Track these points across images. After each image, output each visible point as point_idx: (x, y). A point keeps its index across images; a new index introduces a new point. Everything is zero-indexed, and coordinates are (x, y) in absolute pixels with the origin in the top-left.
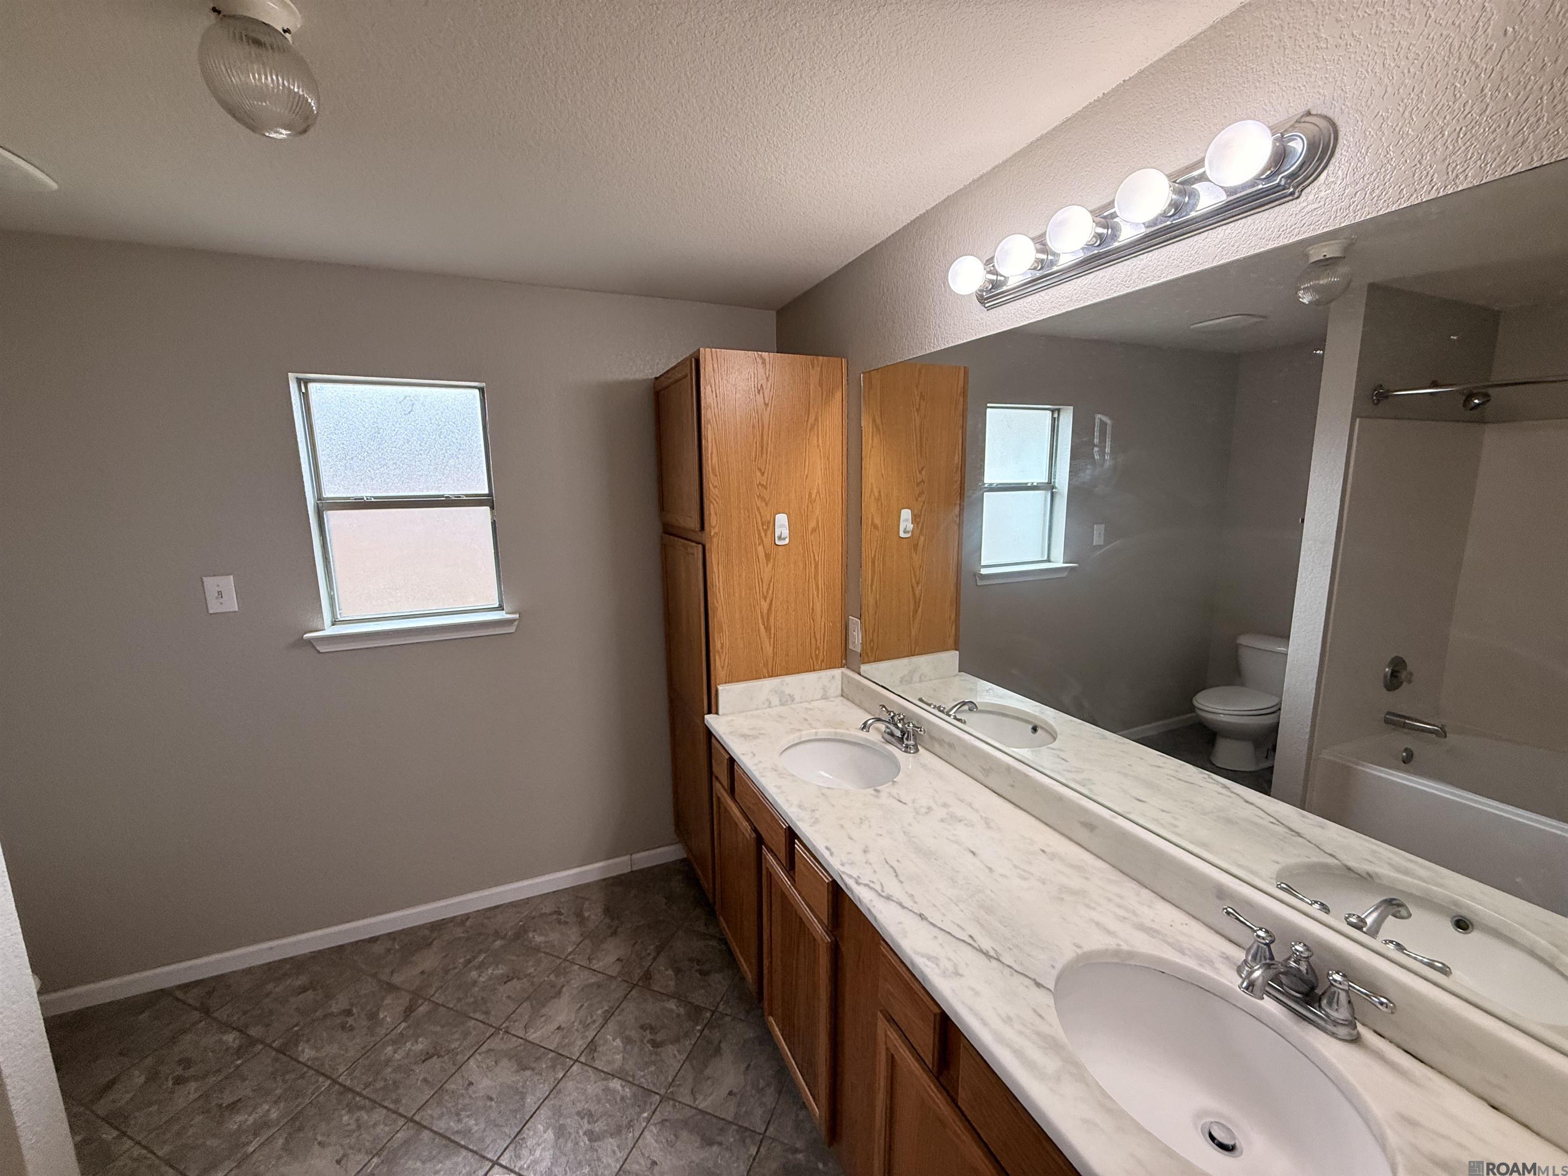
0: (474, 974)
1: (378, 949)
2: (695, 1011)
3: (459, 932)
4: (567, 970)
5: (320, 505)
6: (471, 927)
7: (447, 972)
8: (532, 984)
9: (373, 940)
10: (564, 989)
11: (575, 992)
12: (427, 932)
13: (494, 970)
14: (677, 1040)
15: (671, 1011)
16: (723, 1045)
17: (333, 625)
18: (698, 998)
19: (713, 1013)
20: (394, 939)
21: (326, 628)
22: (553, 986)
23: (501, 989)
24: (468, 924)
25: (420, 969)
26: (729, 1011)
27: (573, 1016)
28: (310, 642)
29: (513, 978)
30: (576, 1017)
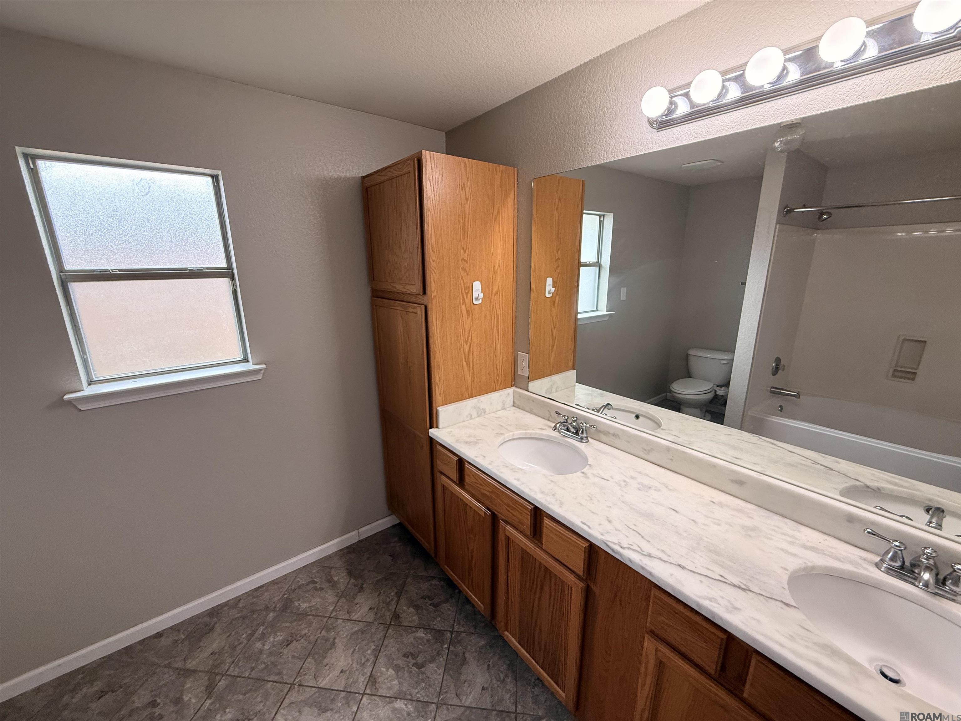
0: (259, 645)
1: (165, 642)
2: (439, 634)
3: (235, 613)
4: (334, 625)
5: (63, 277)
6: (244, 607)
7: (234, 648)
8: (310, 642)
9: (159, 635)
10: (336, 641)
11: (345, 640)
12: (207, 619)
13: (274, 638)
14: (433, 660)
15: (421, 638)
16: (467, 655)
17: (89, 385)
18: (438, 624)
19: (452, 632)
20: (179, 630)
21: (85, 388)
22: (327, 640)
23: (285, 651)
24: (240, 605)
25: (210, 651)
26: (462, 629)
27: (350, 659)
28: (70, 402)
29: (292, 641)
30: (352, 660)
